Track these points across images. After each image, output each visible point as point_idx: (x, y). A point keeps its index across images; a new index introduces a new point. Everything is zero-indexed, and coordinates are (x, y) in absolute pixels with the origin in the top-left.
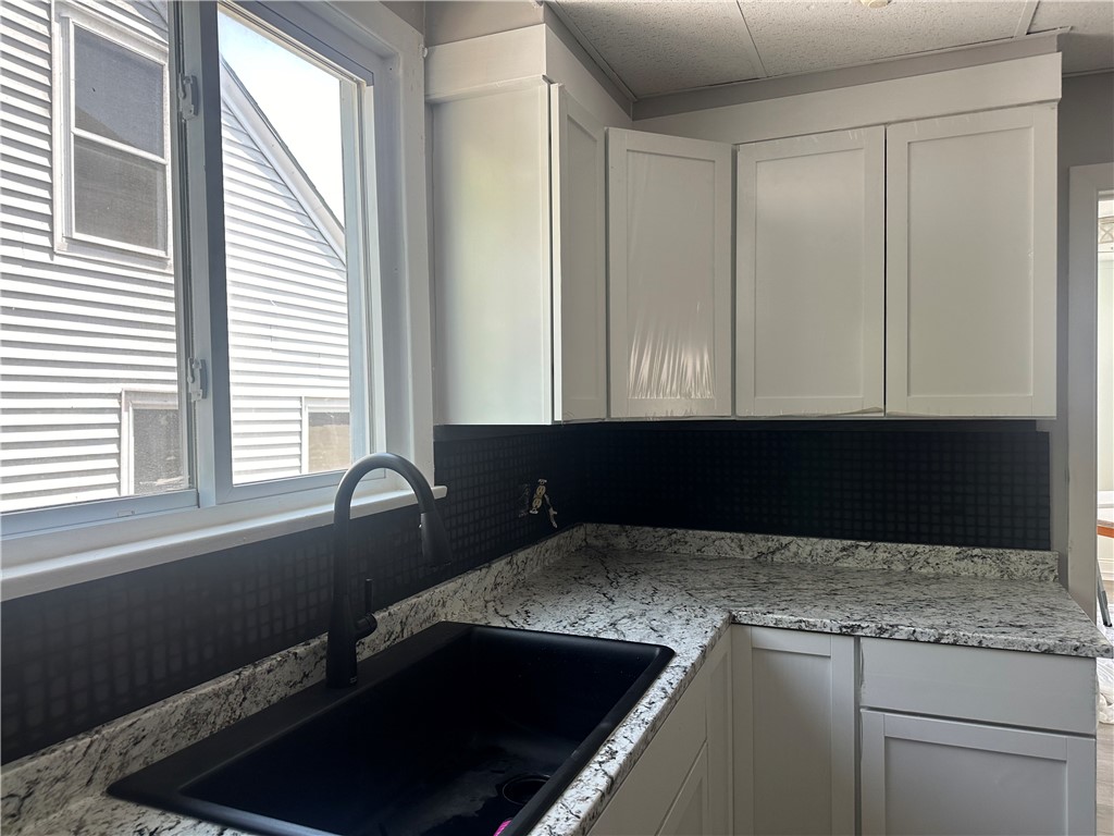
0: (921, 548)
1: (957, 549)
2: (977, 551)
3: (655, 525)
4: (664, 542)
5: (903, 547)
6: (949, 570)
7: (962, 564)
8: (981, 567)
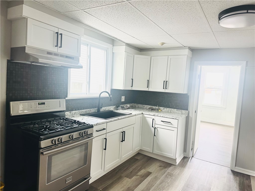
0: (172, 109)
1: (176, 110)
2: (179, 110)
3: (141, 104)
4: (142, 106)
5: (170, 109)
6: (175, 112)
7: (177, 112)
8: (179, 112)
